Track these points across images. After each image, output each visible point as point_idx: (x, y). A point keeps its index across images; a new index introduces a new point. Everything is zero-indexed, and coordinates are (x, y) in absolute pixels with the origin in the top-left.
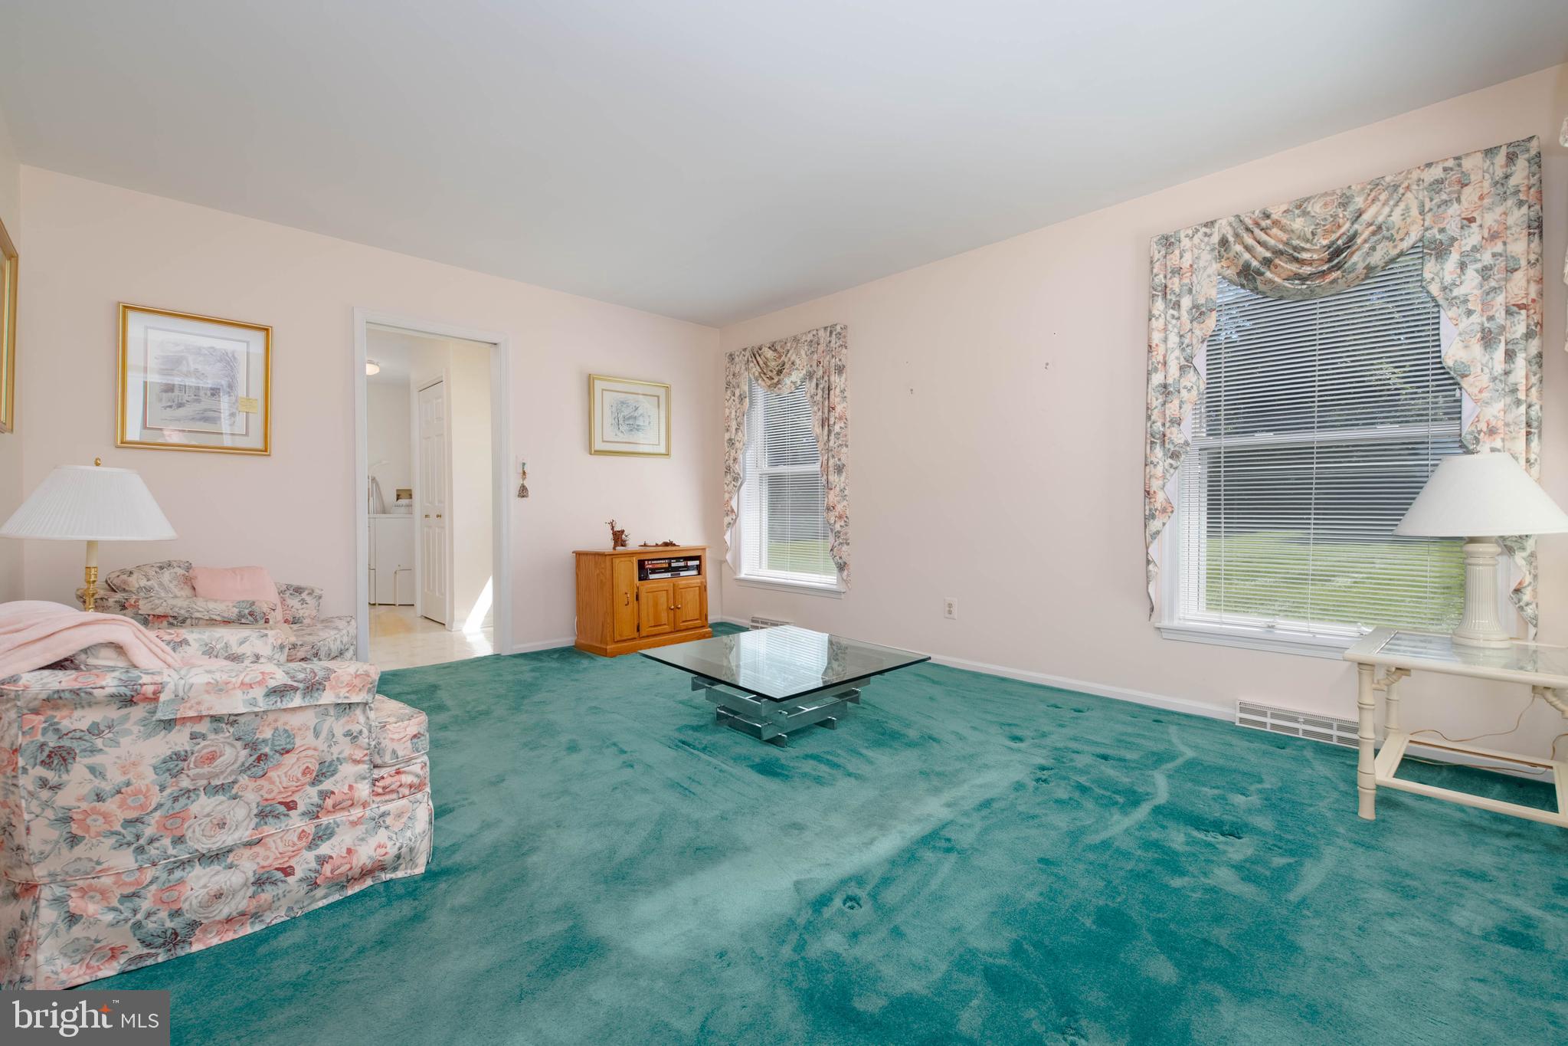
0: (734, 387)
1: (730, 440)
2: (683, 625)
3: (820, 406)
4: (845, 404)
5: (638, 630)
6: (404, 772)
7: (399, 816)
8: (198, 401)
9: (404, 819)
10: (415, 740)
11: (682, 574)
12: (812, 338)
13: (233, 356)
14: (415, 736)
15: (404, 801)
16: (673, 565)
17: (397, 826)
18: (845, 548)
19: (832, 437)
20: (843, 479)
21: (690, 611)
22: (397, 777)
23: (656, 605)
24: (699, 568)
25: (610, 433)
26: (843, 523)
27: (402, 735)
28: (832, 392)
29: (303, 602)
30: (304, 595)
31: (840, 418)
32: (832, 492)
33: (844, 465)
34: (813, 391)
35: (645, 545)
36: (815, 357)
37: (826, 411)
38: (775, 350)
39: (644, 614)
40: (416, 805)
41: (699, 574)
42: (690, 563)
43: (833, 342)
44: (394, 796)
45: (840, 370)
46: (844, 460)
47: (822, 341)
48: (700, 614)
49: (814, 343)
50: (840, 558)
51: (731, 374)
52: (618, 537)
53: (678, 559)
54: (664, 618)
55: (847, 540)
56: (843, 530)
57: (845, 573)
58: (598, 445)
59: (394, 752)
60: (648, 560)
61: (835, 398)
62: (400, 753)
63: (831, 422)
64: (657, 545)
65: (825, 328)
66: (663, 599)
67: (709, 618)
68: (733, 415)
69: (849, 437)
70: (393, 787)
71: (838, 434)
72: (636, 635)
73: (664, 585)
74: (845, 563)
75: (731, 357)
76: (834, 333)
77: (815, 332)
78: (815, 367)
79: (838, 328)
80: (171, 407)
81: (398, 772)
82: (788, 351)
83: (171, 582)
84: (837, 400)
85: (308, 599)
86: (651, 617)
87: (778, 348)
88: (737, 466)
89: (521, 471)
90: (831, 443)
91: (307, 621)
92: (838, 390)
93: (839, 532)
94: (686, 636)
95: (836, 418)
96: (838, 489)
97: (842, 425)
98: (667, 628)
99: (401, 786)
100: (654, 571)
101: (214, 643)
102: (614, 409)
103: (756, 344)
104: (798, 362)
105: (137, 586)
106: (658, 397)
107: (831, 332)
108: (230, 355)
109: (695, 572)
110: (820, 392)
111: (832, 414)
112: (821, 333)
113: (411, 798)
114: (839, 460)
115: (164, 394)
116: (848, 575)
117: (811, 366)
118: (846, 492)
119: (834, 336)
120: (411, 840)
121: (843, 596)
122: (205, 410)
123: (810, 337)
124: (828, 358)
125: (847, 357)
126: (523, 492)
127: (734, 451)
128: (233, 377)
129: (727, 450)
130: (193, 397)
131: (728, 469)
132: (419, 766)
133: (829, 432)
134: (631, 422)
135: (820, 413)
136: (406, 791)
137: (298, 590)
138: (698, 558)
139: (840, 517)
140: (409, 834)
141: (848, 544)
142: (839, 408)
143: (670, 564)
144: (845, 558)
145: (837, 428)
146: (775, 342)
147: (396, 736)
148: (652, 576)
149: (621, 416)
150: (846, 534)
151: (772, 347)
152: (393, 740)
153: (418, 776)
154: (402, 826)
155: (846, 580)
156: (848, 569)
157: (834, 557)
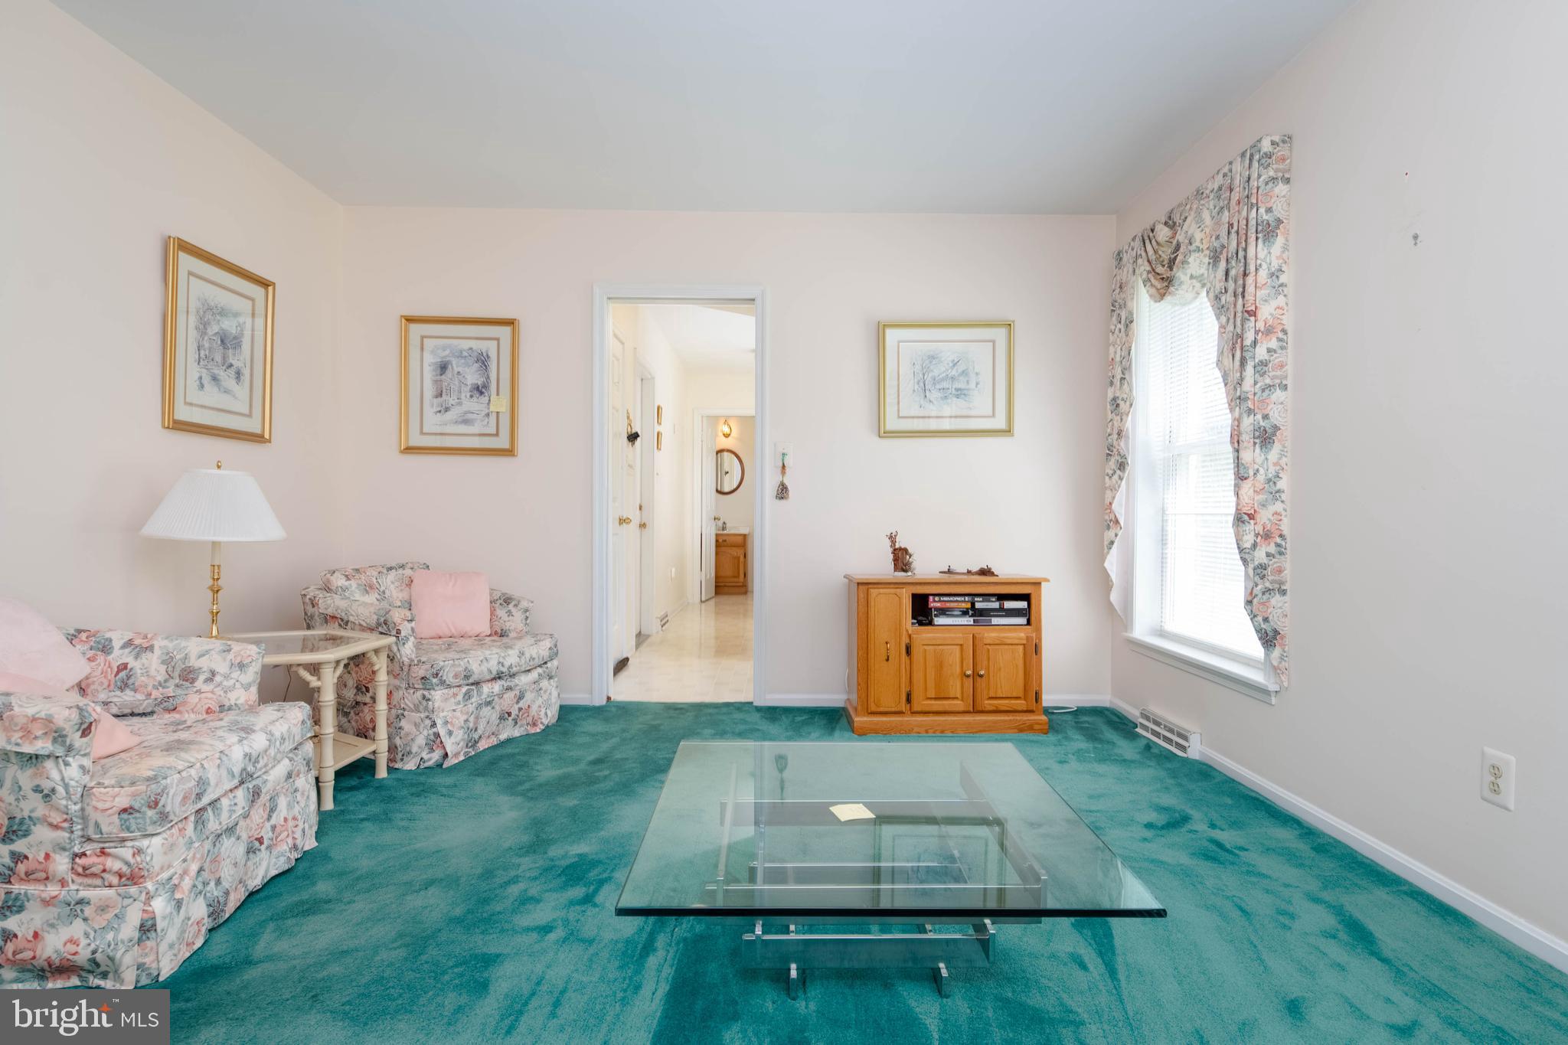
0: (1120, 307)
1: (1115, 399)
2: (988, 704)
3: (1228, 315)
4: (1281, 300)
5: (909, 700)
6: (109, 855)
7: (103, 909)
8: (460, 404)
9: (110, 915)
10: (125, 816)
11: (995, 621)
12: (1221, 181)
13: (487, 355)
14: (125, 810)
15: (111, 892)
16: (978, 605)
17: (99, 921)
18: (1276, 600)
20: (1273, 455)
21: (1005, 679)
22: (101, 859)
23: (940, 666)
24: (1026, 613)
25: (911, 404)
26: (1272, 549)
27: (107, 805)
28: (1250, 280)
29: (510, 613)
30: (511, 607)
31: (1270, 331)
33: (1276, 428)
34: (1220, 288)
35: (949, 572)
36: (1225, 216)
37: (1239, 321)
38: (1174, 224)
39: (918, 677)
40: (127, 901)
41: (1029, 623)
42: (1009, 605)
43: (1255, 176)
44: (98, 882)
45: (1266, 231)
46: (1276, 417)
47: (1236, 181)
48: (1025, 690)
49: (1224, 190)
50: (1266, 620)
51: (1118, 286)
52: (901, 558)
53: (986, 596)
54: (955, 687)
55: (1281, 583)
56: (1273, 564)
57: (1276, 653)
58: (892, 424)
59: (97, 825)
60: (935, 595)
61: (1255, 292)
62: (105, 829)
63: (1248, 342)
64: (969, 572)
65: (1243, 153)
66: (953, 656)
67: (1044, 697)
68: (1118, 359)
69: (1289, 369)
70: (94, 870)
71: (1264, 363)
72: (903, 706)
73: (957, 636)
74: (1276, 632)
75: (1119, 257)
76: (1257, 157)
77: (1225, 168)
78: (1224, 240)
80: (440, 411)
81: (103, 853)
82: (1186, 219)
83: (392, 583)
84: (1263, 294)
85: (514, 610)
86: (931, 684)
87: (1177, 218)
88: (1123, 444)
89: (781, 465)
90: (1248, 384)
91: (512, 635)
92: (1263, 274)
93: (1263, 567)
94: (995, 722)
95: (1257, 332)
96: (1261, 477)
98: (959, 705)
99: (104, 871)
100: (943, 612)
101: (175, 653)
102: (918, 367)
103: (1148, 223)
104: (1198, 236)
105: (336, 586)
106: (994, 342)
107: (1252, 159)
108: (485, 354)
109: (1022, 621)
110: (1231, 285)
111: (1251, 324)
112: (1236, 165)
113: (122, 890)
114: (1266, 417)
115: (435, 400)
116: (1282, 658)
117: (1218, 237)
119: (1255, 164)
120: (109, 946)
121: (1273, 699)
122: (466, 413)
123: (1218, 180)
124: (1244, 213)
126: (782, 492)
128: (488, 377)
129: (1110, 416)
130: (457, 401)
132: (131, 851)
134: (945, 385)
135: (1230, 327)
136: (115, 880)
137: (507, 600)
138: (1026, 597)
139: (1267, 536)
140: (110, 936)
141: (1283, 593)
142: (1266, 312)
143: (973, 604)
144: (1278, 619)
145: (1259, 353)
146: (1174, 210)
147: (100, 805)
148: (938, 621)
149: (928, 378)
150: (1280, 571)
152: (96, 808)
153: (127, 863)
154: (104, 924)
155: (1275, 663)
156: (1283, 645)
157: (1253, 617)
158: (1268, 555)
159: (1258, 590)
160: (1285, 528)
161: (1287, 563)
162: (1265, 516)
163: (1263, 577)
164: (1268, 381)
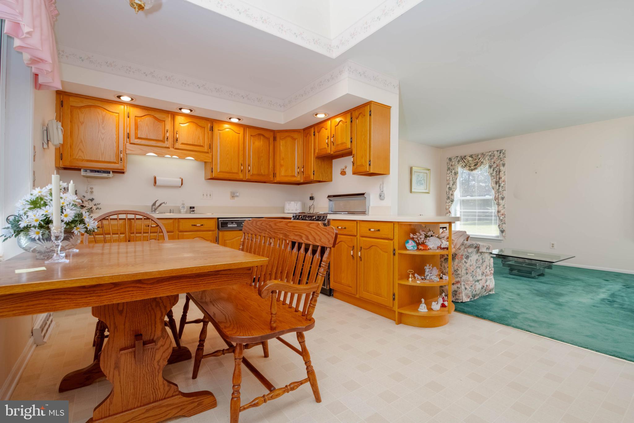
0: (451, 170)
1: (450, 187)
3: (495, 177)
4: (505, 176)
12: (491, 154)
18: (504, 225)
19: (500, 188)
20: (504, 201)
26: (503, 217)
28: (500, 172)
31: (503, 181)
32: (500, 206)
33: (504, 197)
34: (492, 172)
36: (493, 160)
37: (498, 179)
38: (472, 157)
43: (501, 156)
45: (504, 165)
47: (496, 155)
49: (492, 156)
50: (502, 228)
51: (450, 165)
55: (505, 222)
56: (504, 219)
57: (504, 234)
61: (502, 174)
65: (497, 151)
69: (506, 187)
71: (503, 186)
74: (504, 230)
75: (450, 159)
77: (492, 152)
79: (503, 151)
82: (480, 158)
84: (503, 175)
87: (474, 157)
88: (453, 197)
90: (500, 190)
92: (503, 172)
96: (502, 205)
97: (504, 184)
103: (463, 155)
104: (484, 162)
107: (500, 153)
110: (495, 172)
111: (500, 180)
112: (495, 152)
114: (503, 195)
116: (505, 235)
117: (491, 164)
118: (505, 206)
119: (502, 154)
121: (502, 241)
123: (490, 154)
124: (499, 161)
125: (507, 161)
127: (451, 192)
129: (448, 191)
131: (449, 198)
133: (499, 186)
135: (495, 179)
139: (503, 215)
141: (505, 224)
142: (503, 178)
144: (504, 228)
145: (502, 185)
146: (472, 155)
150: (505, 220)
151: (471, 156)
155: (504, 235)
156: (505, 232)
157: (500, 228)
158: (503, 218)
159: (501, 224)
160: (505, 213)
161: (506, 219)
162: (502, 212)
163: (502, 221)
164: (503, 189)
